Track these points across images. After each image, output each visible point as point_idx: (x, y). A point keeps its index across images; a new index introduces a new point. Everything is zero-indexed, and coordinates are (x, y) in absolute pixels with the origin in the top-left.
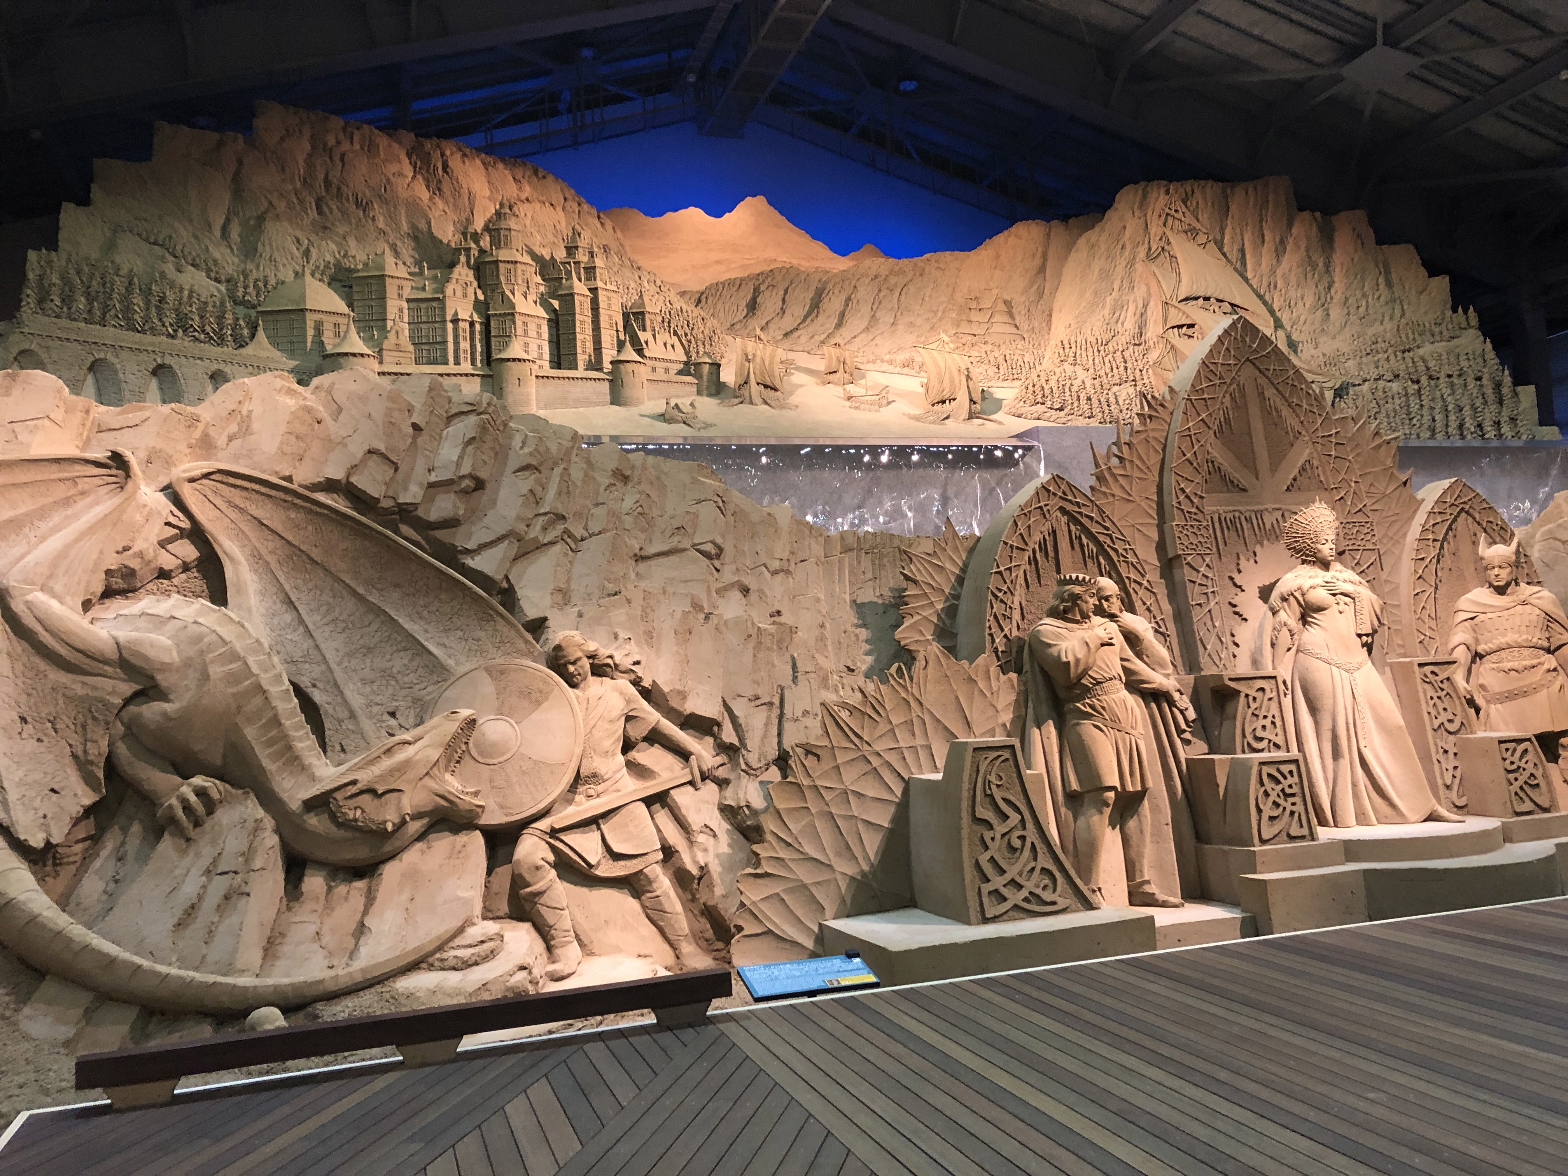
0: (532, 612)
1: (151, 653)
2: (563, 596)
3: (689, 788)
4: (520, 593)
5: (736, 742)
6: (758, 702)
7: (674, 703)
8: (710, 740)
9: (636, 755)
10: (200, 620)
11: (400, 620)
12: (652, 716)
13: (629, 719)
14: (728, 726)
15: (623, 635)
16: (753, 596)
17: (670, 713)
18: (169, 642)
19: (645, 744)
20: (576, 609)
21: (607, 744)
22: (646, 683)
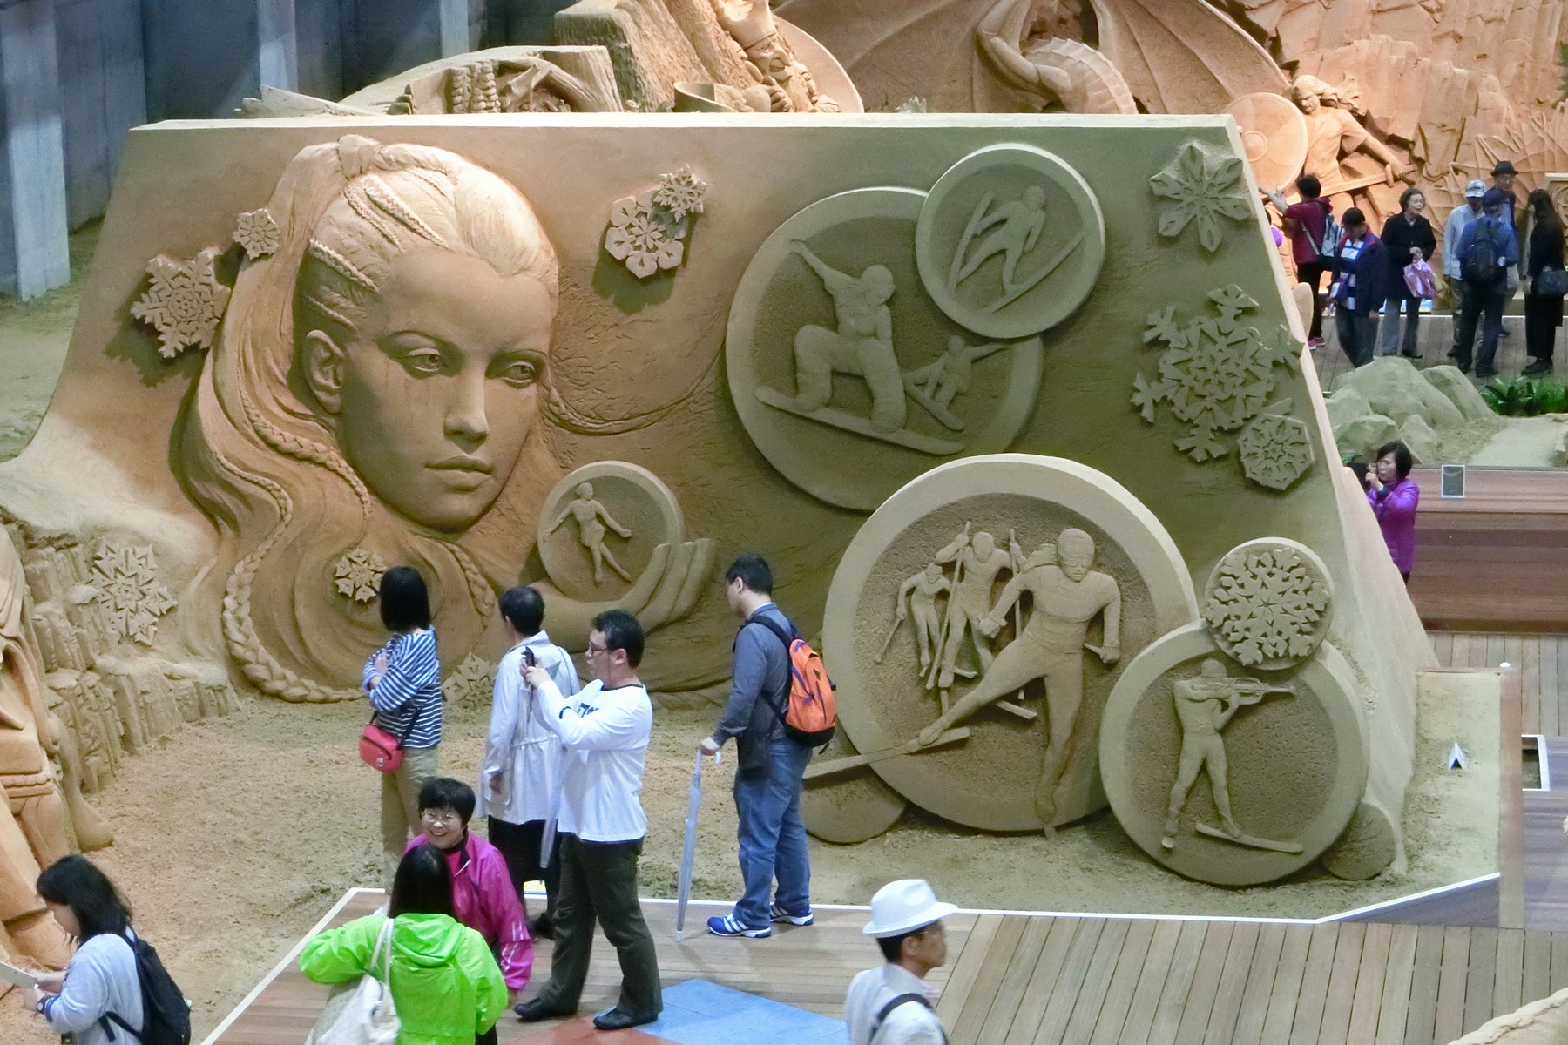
0: (1288, 56)
1: (1056, 80)
2: (1316, 43)
3: (1384, 186)
4: (1284, 40)
5: (1423, 157)
6: (1444, 129)
7: (1381, 127)
8: (1406, 154)
9: (1347, 161)
10: (1084, 61)
11: (1203, 60)
12: (1363, 135)
13: (1344, 137)
14: (1420, 144)
15: (1349, 76)
16: (1465, 42)
17: (1379, 134)
18: (1066, 74)
19: (1357, 154)
20: (1320, 55)
21: (1325, 154)
22: (1362, 113)
